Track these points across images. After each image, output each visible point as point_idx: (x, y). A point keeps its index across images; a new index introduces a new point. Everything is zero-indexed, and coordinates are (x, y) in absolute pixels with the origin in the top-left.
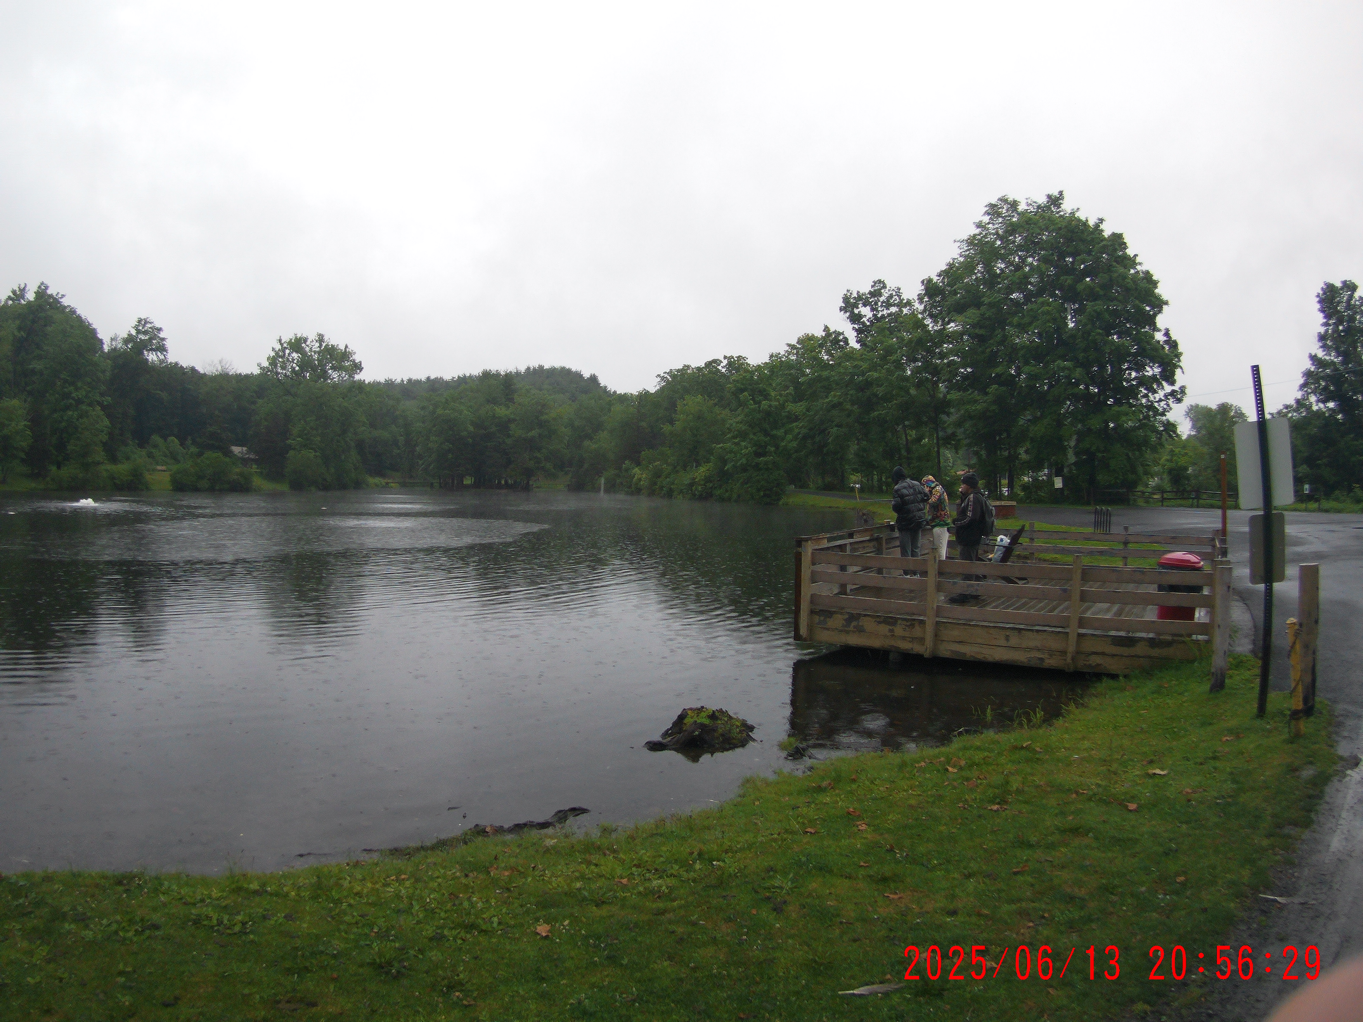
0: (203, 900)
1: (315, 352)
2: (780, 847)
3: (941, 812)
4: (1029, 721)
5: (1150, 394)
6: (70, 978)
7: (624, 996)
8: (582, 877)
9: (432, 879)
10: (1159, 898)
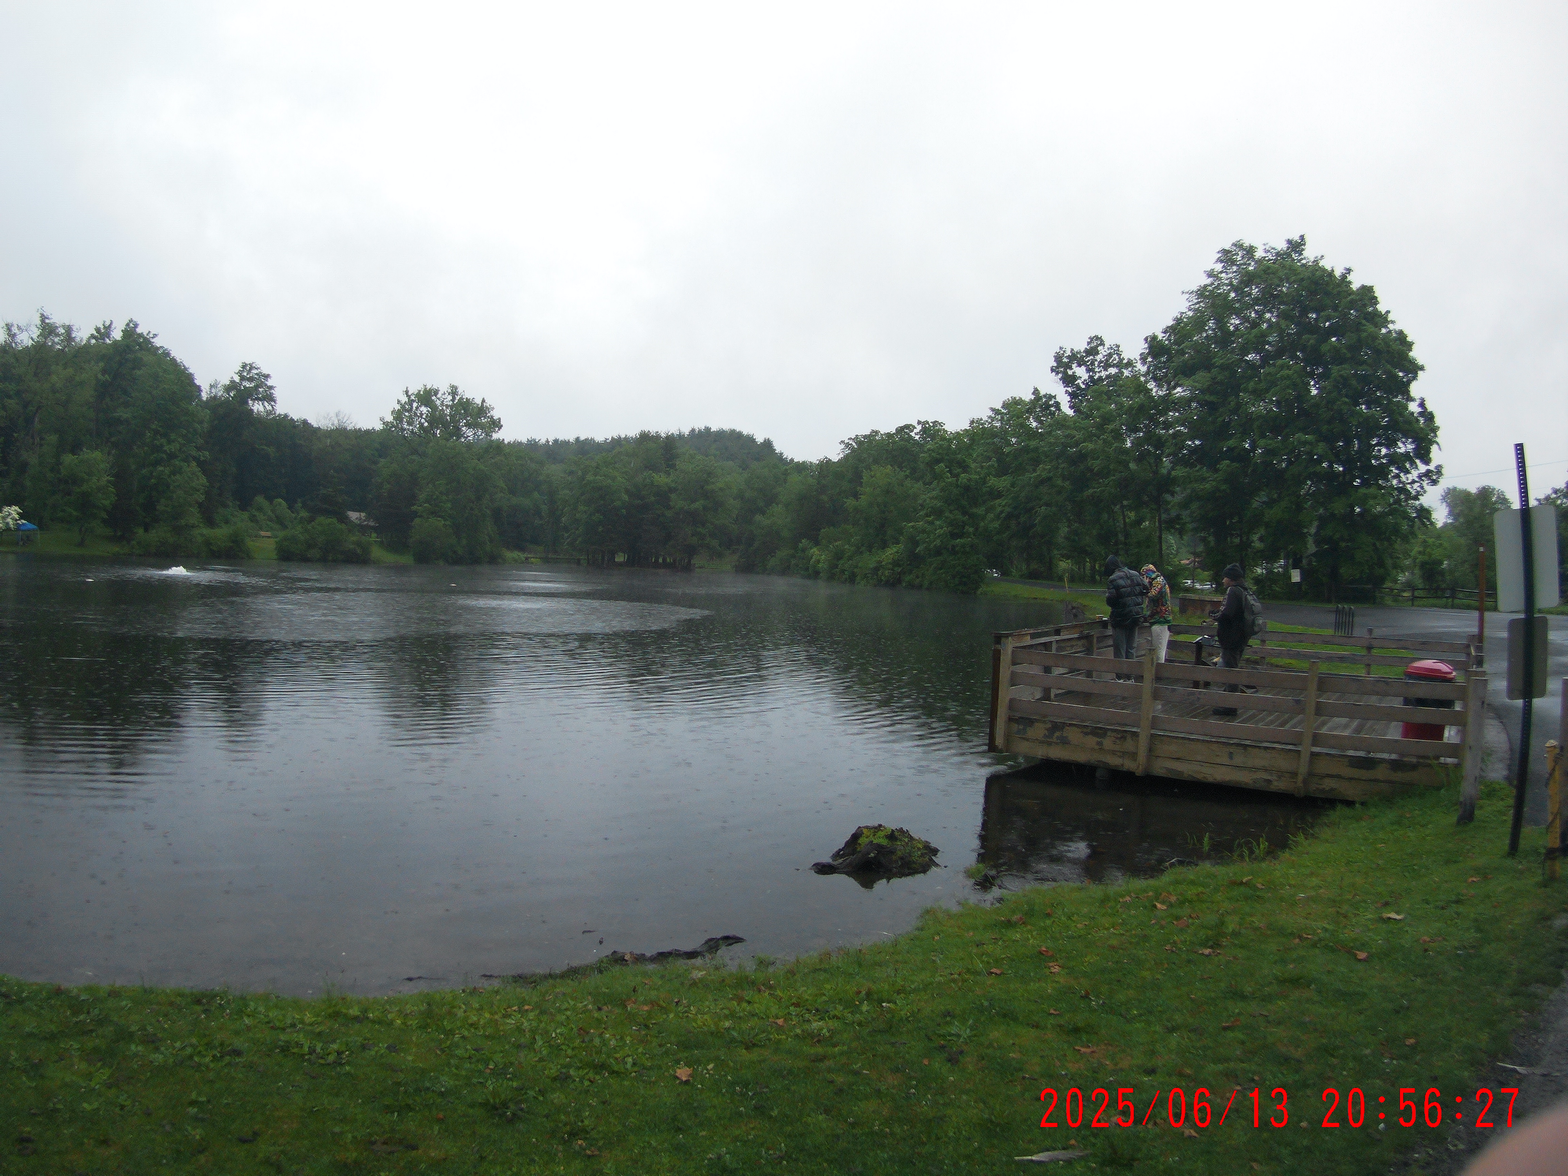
0: (293, 1025)
1: (447, 406)
2: (960, 989)
3: (1145, 954)
4: (1252, 852)
5: (1402, 475)
6: (134, 1106)
7: (771, 1152)
8: (732, 1015)
9: (560, 1011)
10: (1383, 1063)
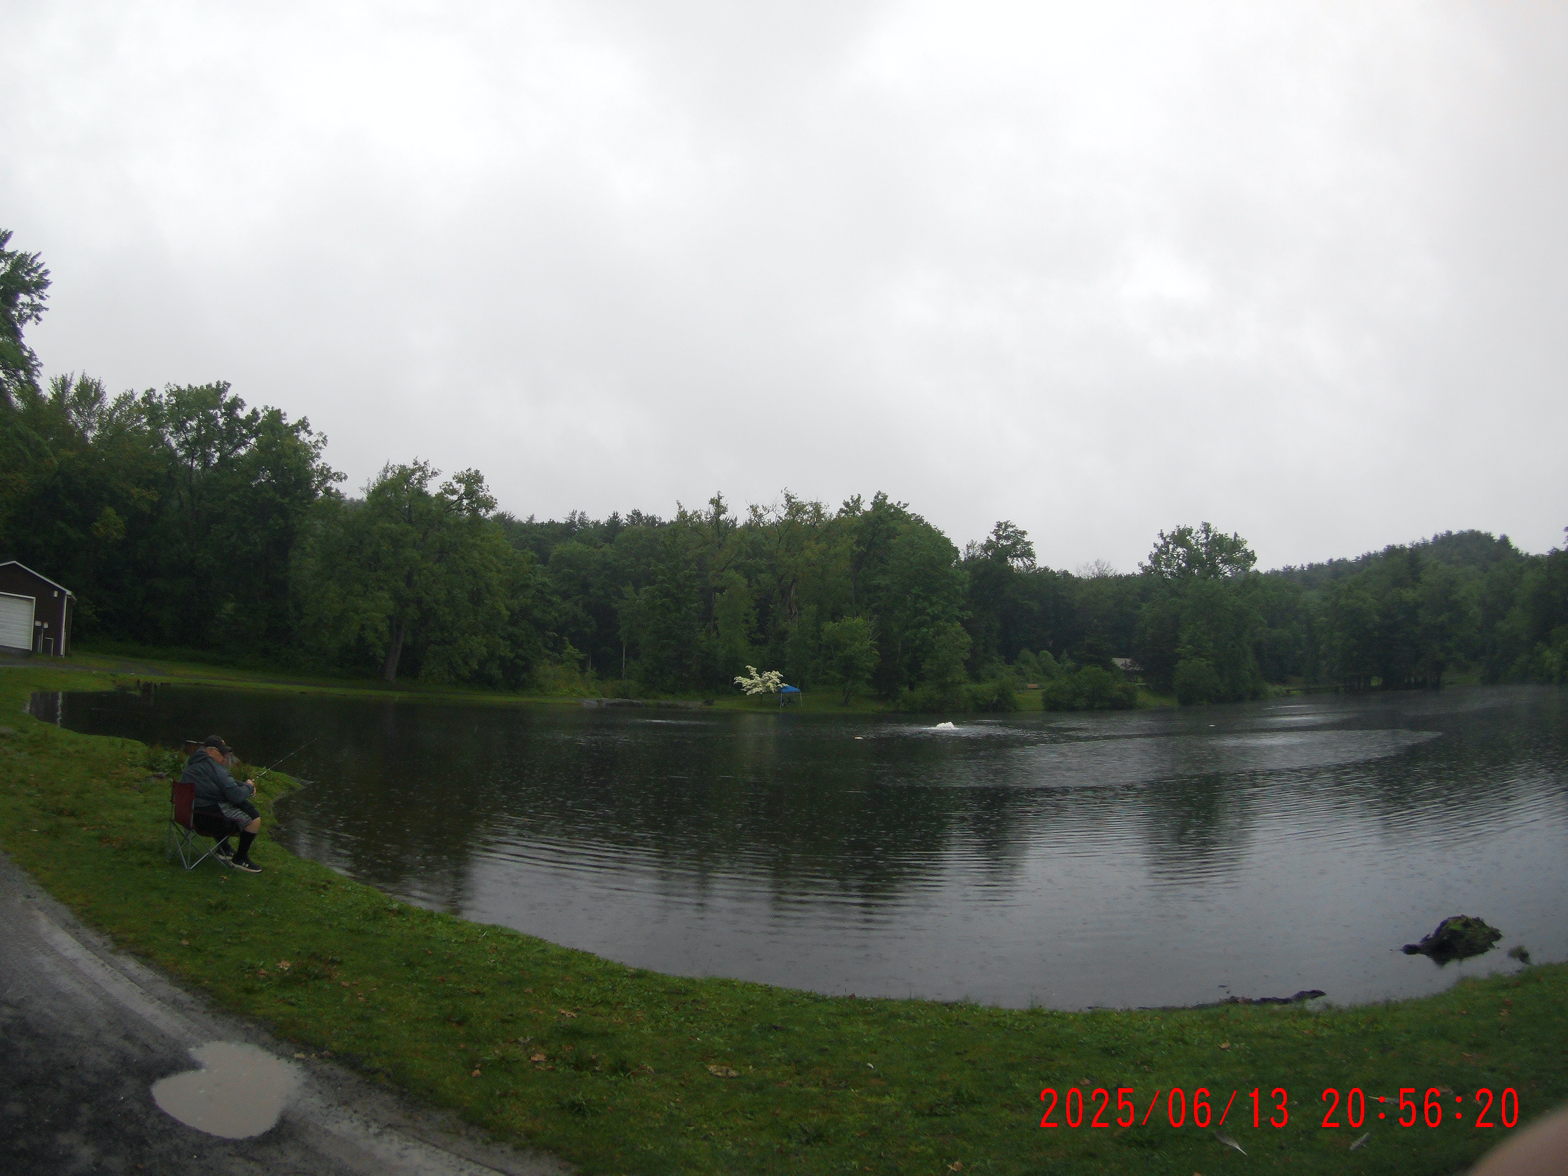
1: (1202, 545)
